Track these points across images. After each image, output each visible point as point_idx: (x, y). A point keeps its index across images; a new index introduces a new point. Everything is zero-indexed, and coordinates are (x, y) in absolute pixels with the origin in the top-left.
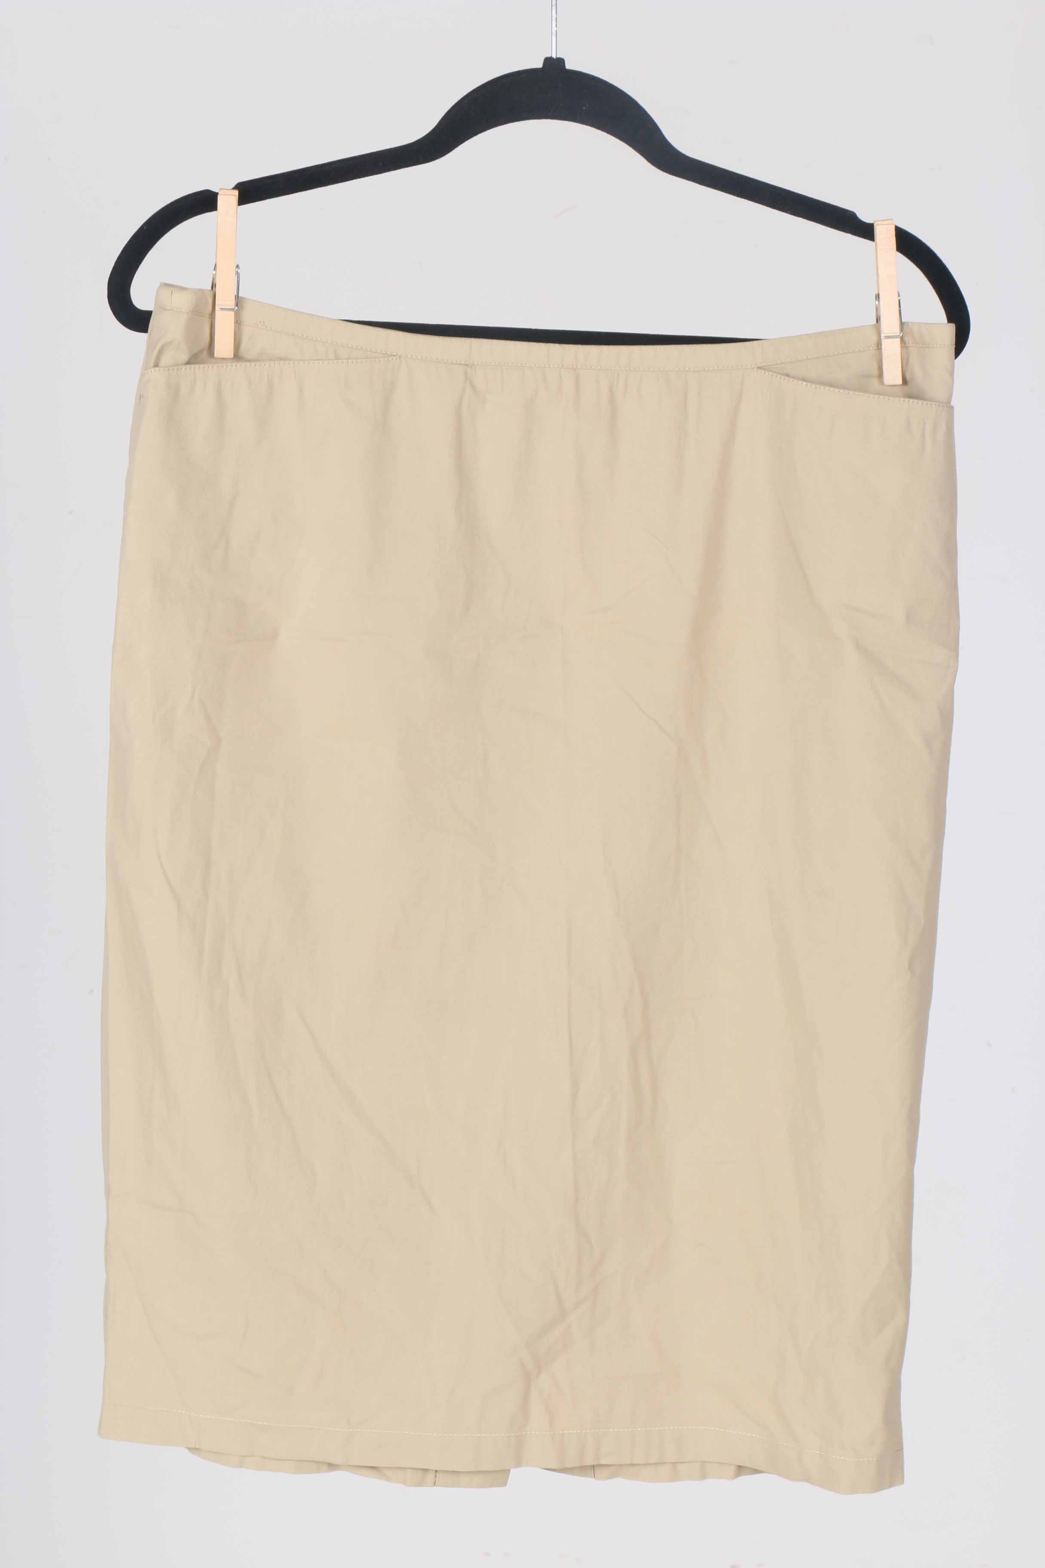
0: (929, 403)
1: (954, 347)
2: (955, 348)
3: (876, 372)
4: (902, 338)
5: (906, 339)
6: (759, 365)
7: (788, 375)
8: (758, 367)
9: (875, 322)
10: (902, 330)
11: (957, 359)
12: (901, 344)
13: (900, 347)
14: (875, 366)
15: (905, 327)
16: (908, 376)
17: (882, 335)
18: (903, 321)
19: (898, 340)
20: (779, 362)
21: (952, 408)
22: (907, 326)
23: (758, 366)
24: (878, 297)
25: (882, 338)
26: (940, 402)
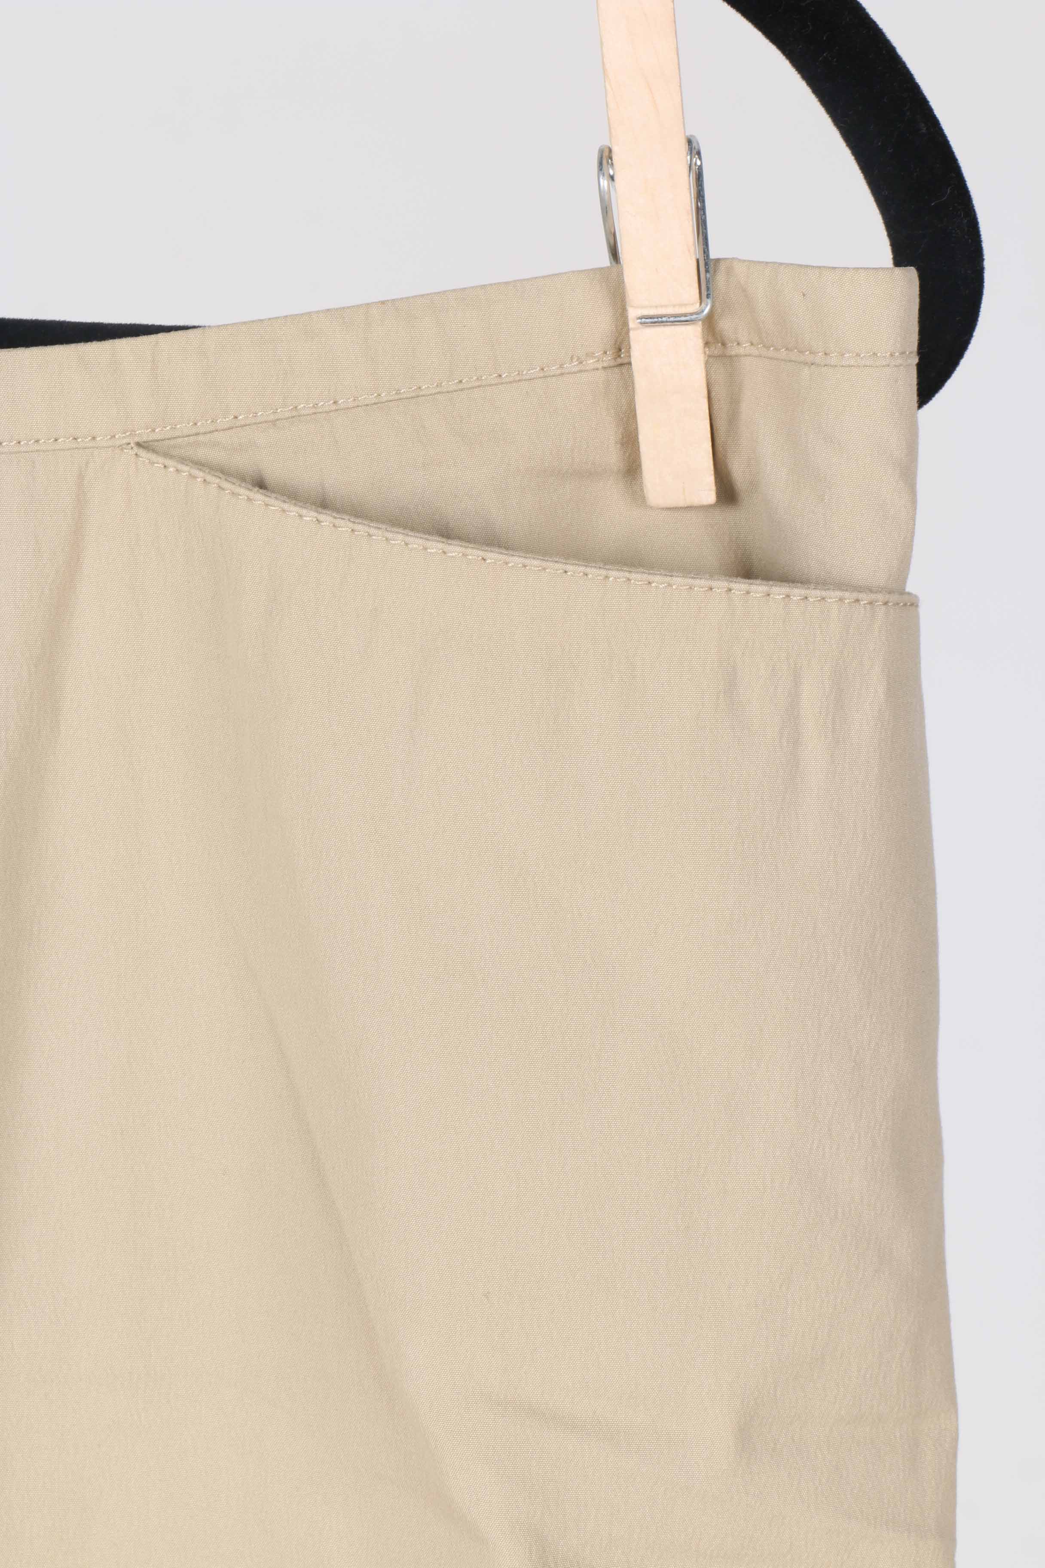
0: (814, 594)
1: (915, 360)
2: (920, 366)
3: (613, 457)
4: (710, 323)
5: (725, 325)
6: (144, 435)
7: (261, 484)
8: (138, 444)
9: (605, 260)
10: (706, 288)
11: (926, 407)
12: (707, 344)
13: (702, 359)
14: (611, 435)
15: (721, 279)
16: (738, 472)
17: (633, 313)
18: (713, 255)
19: (693, 334)
20: (224, 422)
21: (911, 604)
22: (729, 271)
23: (137, 439)
24: (605, 158)
25: (631, 325)
26: (858, 589)
